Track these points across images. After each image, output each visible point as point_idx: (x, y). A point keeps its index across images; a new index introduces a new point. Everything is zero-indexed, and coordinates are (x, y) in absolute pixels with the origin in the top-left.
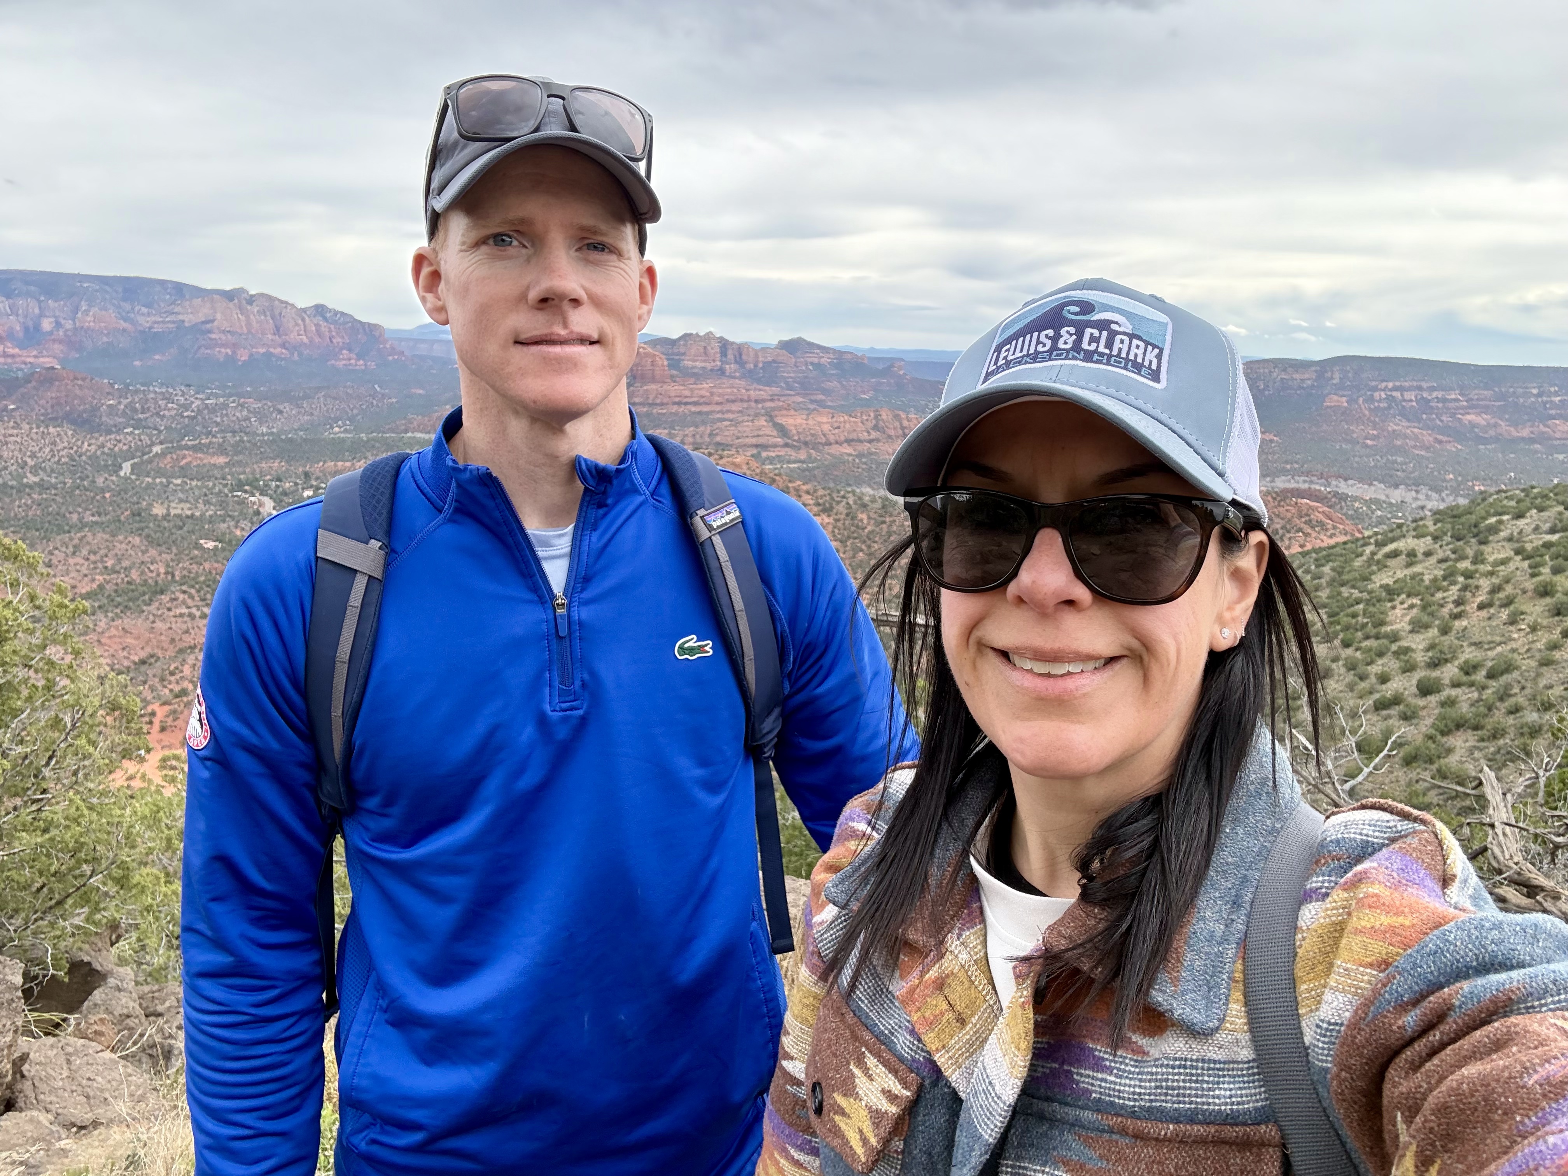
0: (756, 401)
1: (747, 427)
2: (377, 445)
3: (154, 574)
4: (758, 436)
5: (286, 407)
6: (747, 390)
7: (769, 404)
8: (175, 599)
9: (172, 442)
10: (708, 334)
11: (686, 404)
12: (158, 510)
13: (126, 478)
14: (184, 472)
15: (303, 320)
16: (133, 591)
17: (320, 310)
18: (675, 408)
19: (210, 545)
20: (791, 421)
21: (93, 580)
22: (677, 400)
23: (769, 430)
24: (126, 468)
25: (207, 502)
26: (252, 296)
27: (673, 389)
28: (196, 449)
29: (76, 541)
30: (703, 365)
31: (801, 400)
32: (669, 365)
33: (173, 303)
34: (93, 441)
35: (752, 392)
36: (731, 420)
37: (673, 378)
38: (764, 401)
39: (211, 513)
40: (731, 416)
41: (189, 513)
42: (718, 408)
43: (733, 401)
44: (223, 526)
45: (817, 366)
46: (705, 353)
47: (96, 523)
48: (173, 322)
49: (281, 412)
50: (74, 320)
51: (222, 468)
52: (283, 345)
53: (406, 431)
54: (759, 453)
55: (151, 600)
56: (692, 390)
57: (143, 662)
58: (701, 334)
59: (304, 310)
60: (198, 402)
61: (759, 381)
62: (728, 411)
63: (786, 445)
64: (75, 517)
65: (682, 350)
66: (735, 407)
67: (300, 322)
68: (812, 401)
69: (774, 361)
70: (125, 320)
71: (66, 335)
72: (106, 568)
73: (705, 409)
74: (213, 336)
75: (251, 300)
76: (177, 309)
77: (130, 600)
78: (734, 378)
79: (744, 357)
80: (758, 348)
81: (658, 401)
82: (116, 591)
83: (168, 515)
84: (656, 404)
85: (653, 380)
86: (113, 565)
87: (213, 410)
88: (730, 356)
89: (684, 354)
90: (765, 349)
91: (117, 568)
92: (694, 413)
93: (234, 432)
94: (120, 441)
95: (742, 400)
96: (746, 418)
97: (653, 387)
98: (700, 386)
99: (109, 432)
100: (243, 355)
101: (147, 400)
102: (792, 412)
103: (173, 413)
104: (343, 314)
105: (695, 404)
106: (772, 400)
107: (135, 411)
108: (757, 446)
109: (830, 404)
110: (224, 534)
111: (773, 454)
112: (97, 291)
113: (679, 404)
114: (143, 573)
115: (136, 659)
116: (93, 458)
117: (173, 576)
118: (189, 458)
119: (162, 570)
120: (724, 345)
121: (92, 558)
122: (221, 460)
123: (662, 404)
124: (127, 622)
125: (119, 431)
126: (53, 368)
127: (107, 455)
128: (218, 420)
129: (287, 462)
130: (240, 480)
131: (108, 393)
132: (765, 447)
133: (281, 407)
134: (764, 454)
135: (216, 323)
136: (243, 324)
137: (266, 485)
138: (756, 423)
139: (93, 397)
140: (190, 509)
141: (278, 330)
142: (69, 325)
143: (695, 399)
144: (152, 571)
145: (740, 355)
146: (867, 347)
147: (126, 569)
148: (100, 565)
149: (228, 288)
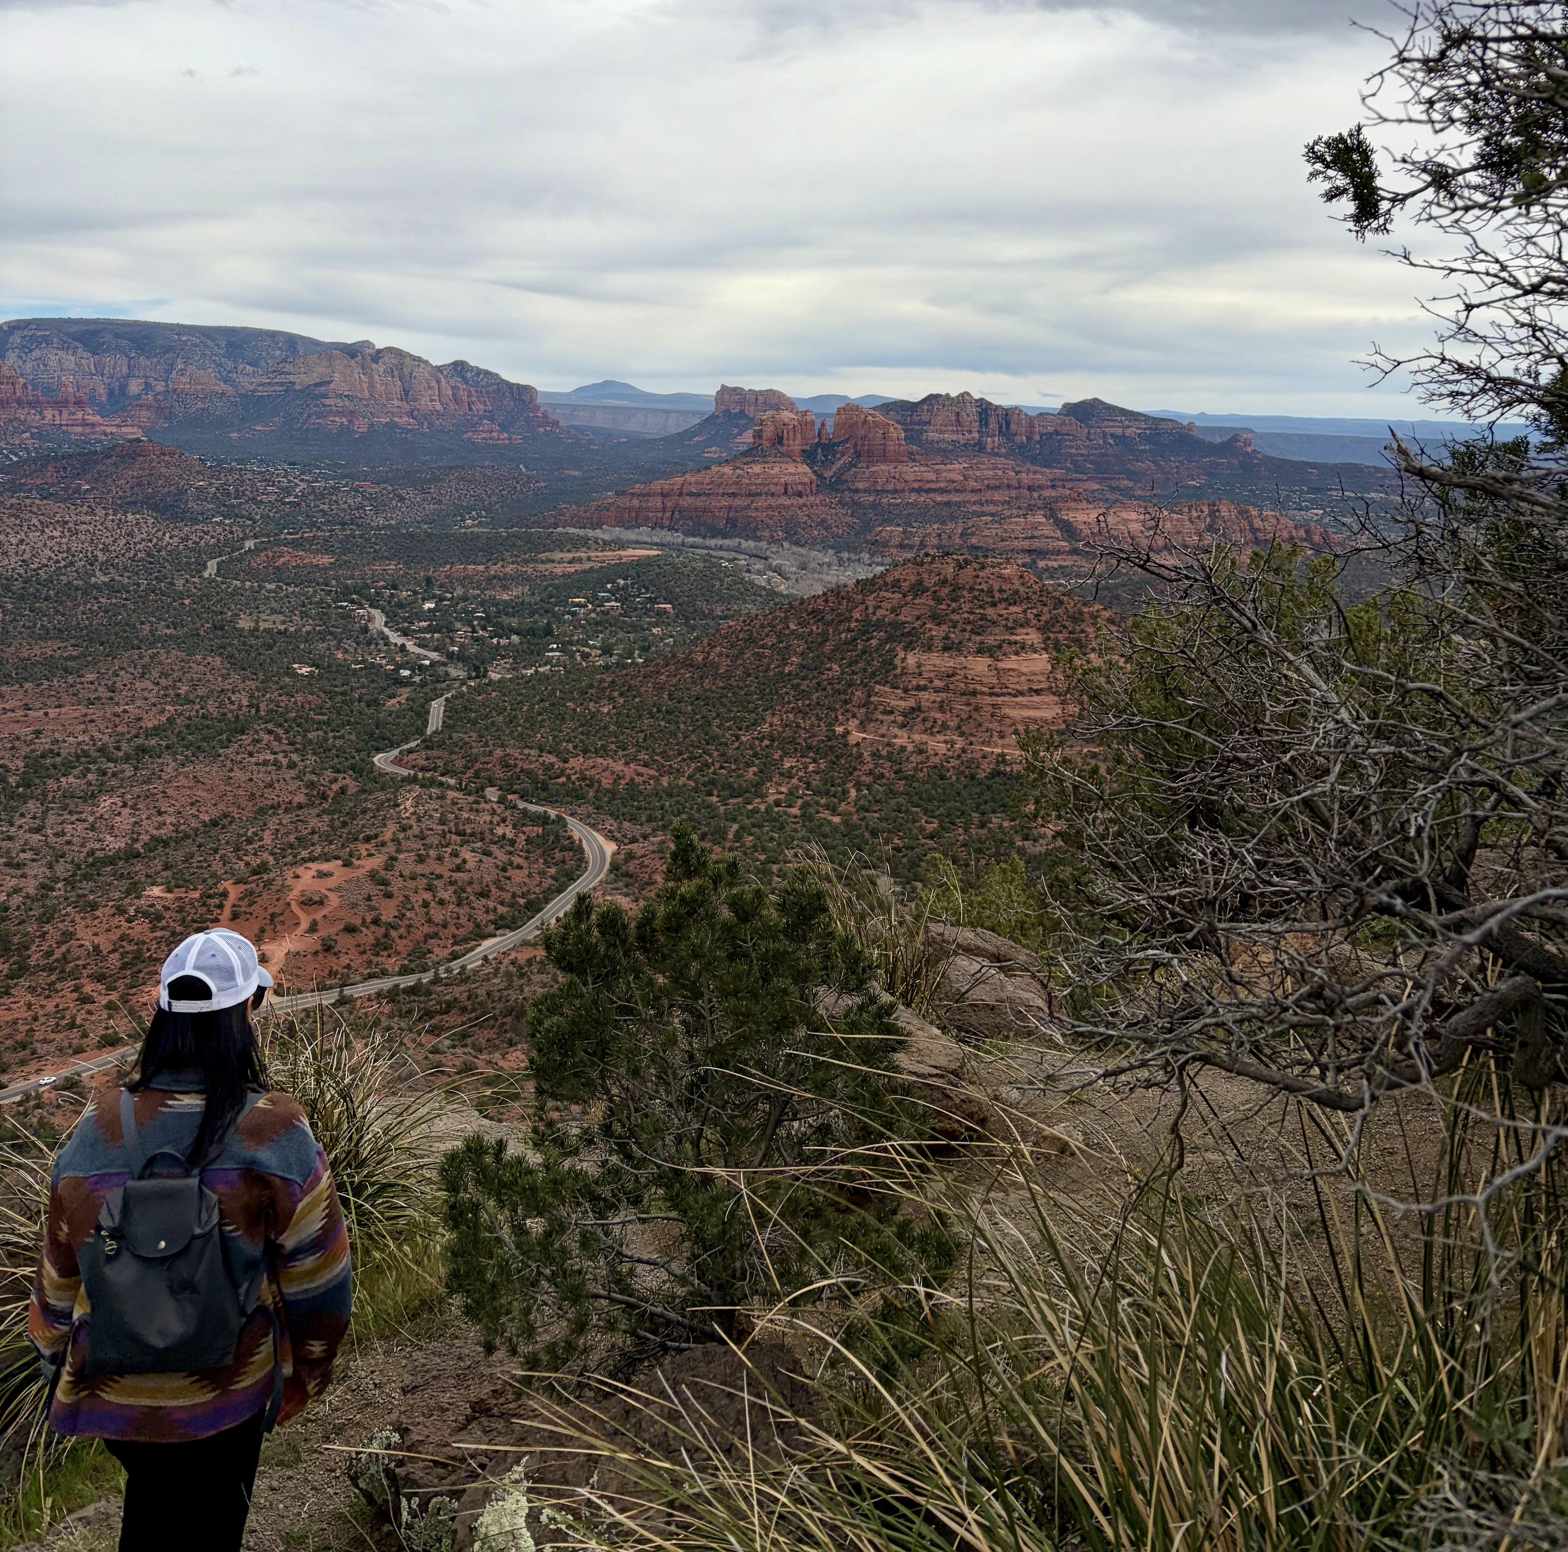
0: (1030, 488)
1: (1017, 524)
2: (519, 543)
3: (235, 707)
4: (1033, 537)
5: (409, 493)
6: (1017, 473)
7: (1047, 493)
8: (258, 741)
9: (268, 536)
10: (962, 395)
11: (929, 491)
12: (245, 623)
13: (211, 581)
14: (279, 574)
15: (438, 382)
16: (208, 727)
17: (459, 367)
18: (914, 496)
19: (305, 670)
20: (1081, 517)
21: (163, 711)
22: (916, 485)
23: (1048, 529)
24: (212, 567)
25: (304, 615)
26: (379, 351)
27: (912, 471)
28: (295, 544)
29: (147, 659)
30: (955, 437)
31: (1097, 487)
32: (906, 438)
33: (284, 361)
34: (176, 532)
35: (1024, 475)
36: (993, 515)
37: (911, 457)
38: (1041, 487)
39: (308, 628)
40: (992, 508)
41: (282, 627)
42: (975, 498)
43: (997, 488)
44: (322, 646)
45: (1121, 439)
46: (958, 421)
47: (170, 637)
48: (282, 384)
49: (402, 499)
50: (166, 381)
51: (326, 568)
52: (411, 414)
53: (556, 526)
54: (1034, 561)
55: (229, 741)
56: (937, 472)
57: (214, 823)
58: (954, 394)
59: (439, 369)
60: (303, 485)
61: (1033, 460)
62: (992, 502)
63: (1075, 551)
64: (147, 627)
65: (925, 417)
66: (997, 496)
67: (434, 384)
68: (1113, 489)
69: (1057, 432)
70: (225, 382)
71: (155, 399)
72: (178, 695)
73: (955, 498)
74: (327, 402)
75: (378, 355)
76: (289, 368)
77: (204, 739)
78: (997, 455)
79: (1013, 427)
80: (1033, 414)
81: (890, 487)
82: (188, 727)
83: (256, 629)
84: (887, 492)
85: (884, 458)
86: (187, 694)
87: (320, 496)
88: (993, 425)
89: (929, 423)
90: (1043, 415)
91: (192, 697)
92: (939, 504)
93: (344, 524)
94: (206, 533)
95: (1009, 487)
96: (1015, 512)
97: (884, 467)
98: (949, 467)
99: (195, 521)
100: (361, 426)
101: (243, 481)
102: (1084, 504)
103: (273, 498)
104: (487, 373)
105: (942, 491)
106: (1053, 487)
107: (228, 495)
108: (1030, 552)
109: (1139, 492)
110: (322, 657)
111: (1055, 564)
112: (196, 345)
113: (919, 491)
114: (222, 705)
115: (207, 818)
116: (175, 553)
117: (258, 711)
118: (287, 557)
119: (245, 702)
120: (984, 408)
121: (163, 681)
122: (326, 560)
123: (896, 491)
124: (200, 768)
125: (206, 520)
126: (138, 440)
127: (192, 550)
128: (326, 507)
129: (406, 563)
130: (347, 586)
131: (198, 472)
132: (1042, 553)
133: (403, 492)
134: (1041, 564)
135: (332, 386)
136: (365, 386)
137: (378, 594)
138: (1030, 518)
139: (180, 477)
140: (284, 622)
141: (406, 395)
142: (160, 387)
143: (942, 485)
144: (232, 703)
145: (1008, 424)
146: (1196, 413)
147: (202, 698)
148: (171, 692)
149: (350, 341)
